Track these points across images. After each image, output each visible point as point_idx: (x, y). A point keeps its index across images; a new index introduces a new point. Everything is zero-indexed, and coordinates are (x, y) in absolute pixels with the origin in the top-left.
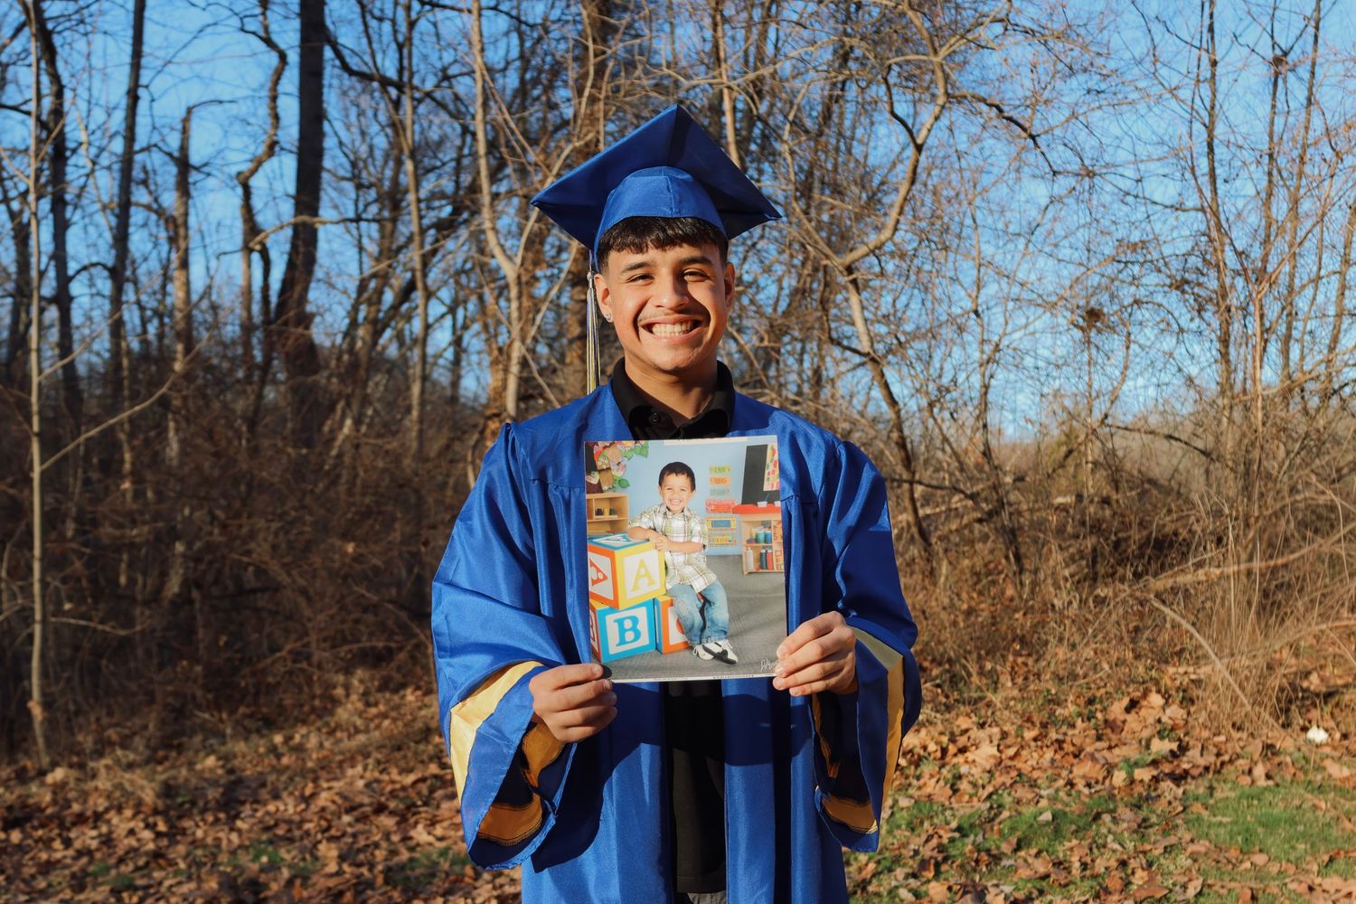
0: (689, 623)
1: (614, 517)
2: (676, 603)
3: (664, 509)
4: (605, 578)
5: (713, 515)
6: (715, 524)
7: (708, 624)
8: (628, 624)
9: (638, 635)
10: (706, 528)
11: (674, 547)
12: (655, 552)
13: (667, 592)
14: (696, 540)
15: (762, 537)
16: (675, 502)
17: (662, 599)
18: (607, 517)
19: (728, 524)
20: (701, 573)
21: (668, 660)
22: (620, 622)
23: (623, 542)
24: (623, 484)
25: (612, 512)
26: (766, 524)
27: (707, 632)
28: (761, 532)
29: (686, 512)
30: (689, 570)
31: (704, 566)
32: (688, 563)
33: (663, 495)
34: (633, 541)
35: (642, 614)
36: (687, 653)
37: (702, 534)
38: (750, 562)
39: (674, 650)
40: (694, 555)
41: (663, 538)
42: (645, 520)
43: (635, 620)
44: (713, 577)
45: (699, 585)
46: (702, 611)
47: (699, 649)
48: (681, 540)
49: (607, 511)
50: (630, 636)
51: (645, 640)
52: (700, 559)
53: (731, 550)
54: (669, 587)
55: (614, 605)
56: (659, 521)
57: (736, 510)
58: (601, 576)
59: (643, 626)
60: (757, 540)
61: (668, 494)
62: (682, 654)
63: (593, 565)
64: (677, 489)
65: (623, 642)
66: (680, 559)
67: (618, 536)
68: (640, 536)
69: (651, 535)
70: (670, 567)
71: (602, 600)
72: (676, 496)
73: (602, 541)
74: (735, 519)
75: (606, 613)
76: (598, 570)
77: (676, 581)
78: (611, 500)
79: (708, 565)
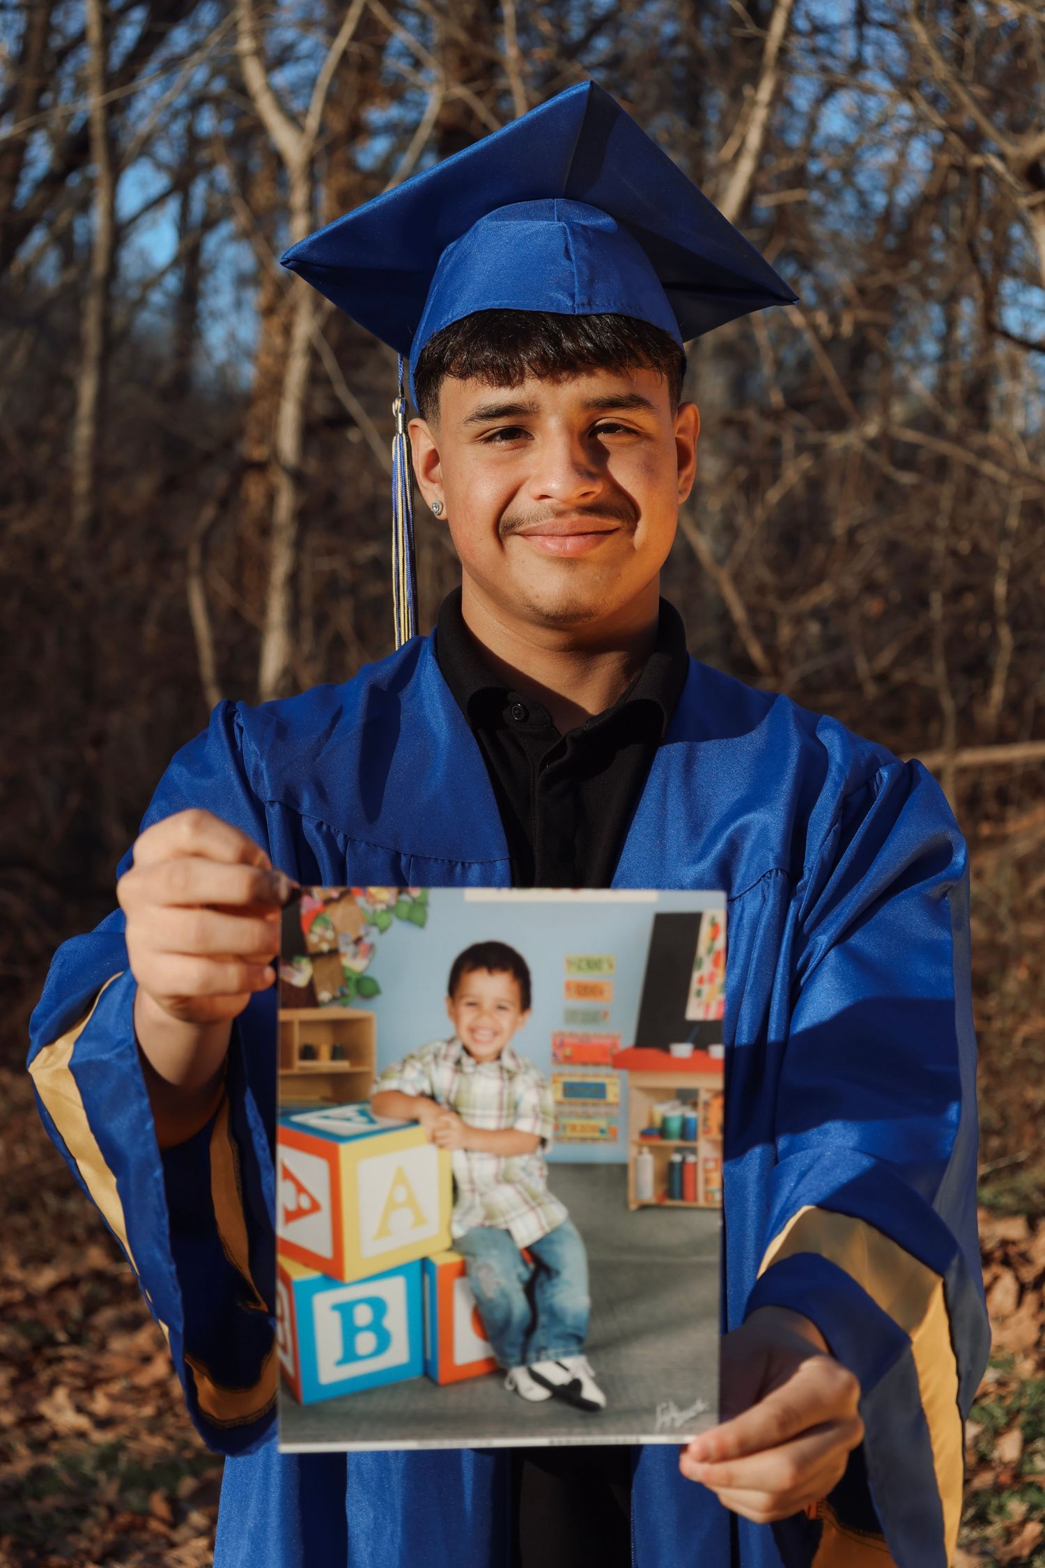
0: (499, 1315)
1: (343, 1066)
2: (472, 1271)
3: (456, 1050)
4: (315, 1207)
5: (567, 1069)
6: (571, 1090)
7: (543, 1319)
8: (363, 1315)
9: (384, 1341)
10: (552, 1096)
11: (474, 1139)
12: (431, 1150)
13: (456, 1245)
14: (525, 1125)
15: (675, 1126)
16: (483, 1035)
17: (445, 1260)
18: (324, 1063)
19: (599, 1091)
20: (533, 1201)
21: (451, 1400)
22: (345, 1310)
23: (359, 1125)
24: (365, 988)
25: (336, 1054)
26: (687, 1097)
27: (539, 1337)
28: (674, 1112)
29: (507, 1061)
30: (505, 1196)
31: (539, 1185)
32: (505, 1178)
33: (455, 1015)
34: (383, 1122)
35: (395, 1292)
36: (492, 1385)
37: (540, 1113)
38: (645, 1183)
39: (466, 1378)
40: (519, 1161)
41: (450, 1119)
42: (411, 1073)
43: (378, 1306)
44: (557, 1213)
45: (527, 1231)
46: (530, 1289)
47: (520, 1375)
48: (491, 1124)
49: (325, 1051)
50: (366, 1342)
51: (399, 1354)
52: (531, 1169)
53: (603, 1153)
54: (459, 1232)
55: (332, 1272)
56: (443, 1078)
57: (620, 1061)
58: (305, 1203)
59: (397, 1321)
60: (663, 1132)
61: (467, 1016)
62: (480, 1386)
63: (288, 1175)
64: (488, 1004)
65: (350, 1355)
66: (484, 1167)
67: (349, 1110)
68: (399, 1110)
69: (424, 1110)
70: (464, 1186)
71: (306, 1257)
72: (486, 1021)
73: (312, 1119)
74: (615, 1083)
75: (313, 1287)
76: (300, 1189)
77: (475, 1219)
78: (338, 1025)
79: (551, 1185)
